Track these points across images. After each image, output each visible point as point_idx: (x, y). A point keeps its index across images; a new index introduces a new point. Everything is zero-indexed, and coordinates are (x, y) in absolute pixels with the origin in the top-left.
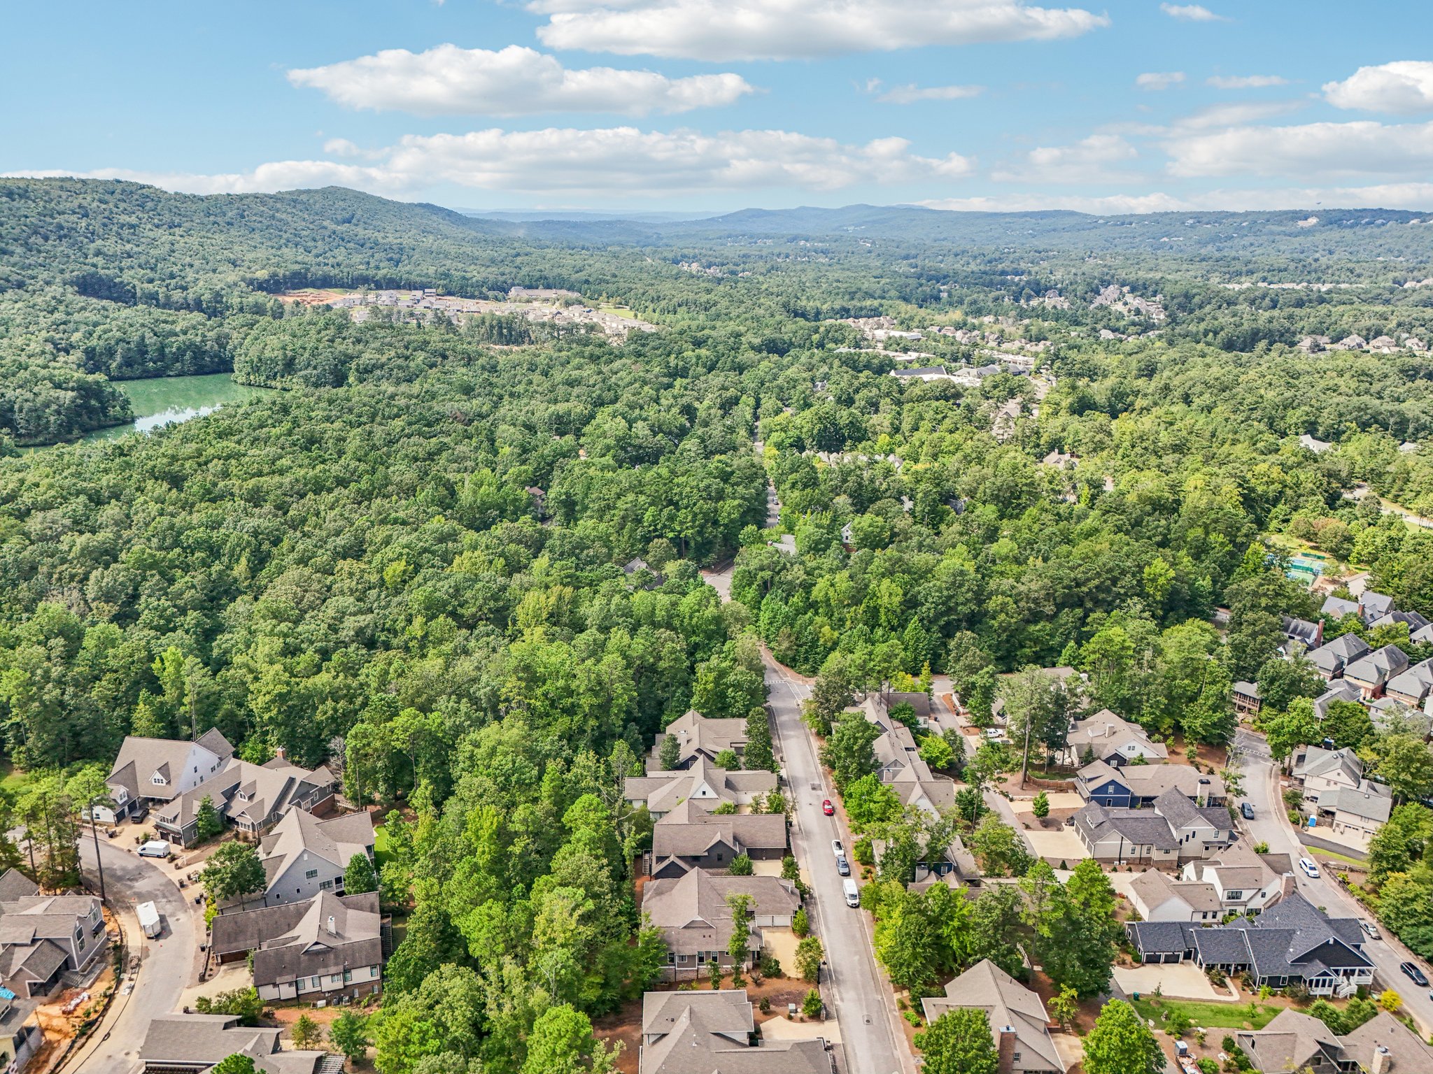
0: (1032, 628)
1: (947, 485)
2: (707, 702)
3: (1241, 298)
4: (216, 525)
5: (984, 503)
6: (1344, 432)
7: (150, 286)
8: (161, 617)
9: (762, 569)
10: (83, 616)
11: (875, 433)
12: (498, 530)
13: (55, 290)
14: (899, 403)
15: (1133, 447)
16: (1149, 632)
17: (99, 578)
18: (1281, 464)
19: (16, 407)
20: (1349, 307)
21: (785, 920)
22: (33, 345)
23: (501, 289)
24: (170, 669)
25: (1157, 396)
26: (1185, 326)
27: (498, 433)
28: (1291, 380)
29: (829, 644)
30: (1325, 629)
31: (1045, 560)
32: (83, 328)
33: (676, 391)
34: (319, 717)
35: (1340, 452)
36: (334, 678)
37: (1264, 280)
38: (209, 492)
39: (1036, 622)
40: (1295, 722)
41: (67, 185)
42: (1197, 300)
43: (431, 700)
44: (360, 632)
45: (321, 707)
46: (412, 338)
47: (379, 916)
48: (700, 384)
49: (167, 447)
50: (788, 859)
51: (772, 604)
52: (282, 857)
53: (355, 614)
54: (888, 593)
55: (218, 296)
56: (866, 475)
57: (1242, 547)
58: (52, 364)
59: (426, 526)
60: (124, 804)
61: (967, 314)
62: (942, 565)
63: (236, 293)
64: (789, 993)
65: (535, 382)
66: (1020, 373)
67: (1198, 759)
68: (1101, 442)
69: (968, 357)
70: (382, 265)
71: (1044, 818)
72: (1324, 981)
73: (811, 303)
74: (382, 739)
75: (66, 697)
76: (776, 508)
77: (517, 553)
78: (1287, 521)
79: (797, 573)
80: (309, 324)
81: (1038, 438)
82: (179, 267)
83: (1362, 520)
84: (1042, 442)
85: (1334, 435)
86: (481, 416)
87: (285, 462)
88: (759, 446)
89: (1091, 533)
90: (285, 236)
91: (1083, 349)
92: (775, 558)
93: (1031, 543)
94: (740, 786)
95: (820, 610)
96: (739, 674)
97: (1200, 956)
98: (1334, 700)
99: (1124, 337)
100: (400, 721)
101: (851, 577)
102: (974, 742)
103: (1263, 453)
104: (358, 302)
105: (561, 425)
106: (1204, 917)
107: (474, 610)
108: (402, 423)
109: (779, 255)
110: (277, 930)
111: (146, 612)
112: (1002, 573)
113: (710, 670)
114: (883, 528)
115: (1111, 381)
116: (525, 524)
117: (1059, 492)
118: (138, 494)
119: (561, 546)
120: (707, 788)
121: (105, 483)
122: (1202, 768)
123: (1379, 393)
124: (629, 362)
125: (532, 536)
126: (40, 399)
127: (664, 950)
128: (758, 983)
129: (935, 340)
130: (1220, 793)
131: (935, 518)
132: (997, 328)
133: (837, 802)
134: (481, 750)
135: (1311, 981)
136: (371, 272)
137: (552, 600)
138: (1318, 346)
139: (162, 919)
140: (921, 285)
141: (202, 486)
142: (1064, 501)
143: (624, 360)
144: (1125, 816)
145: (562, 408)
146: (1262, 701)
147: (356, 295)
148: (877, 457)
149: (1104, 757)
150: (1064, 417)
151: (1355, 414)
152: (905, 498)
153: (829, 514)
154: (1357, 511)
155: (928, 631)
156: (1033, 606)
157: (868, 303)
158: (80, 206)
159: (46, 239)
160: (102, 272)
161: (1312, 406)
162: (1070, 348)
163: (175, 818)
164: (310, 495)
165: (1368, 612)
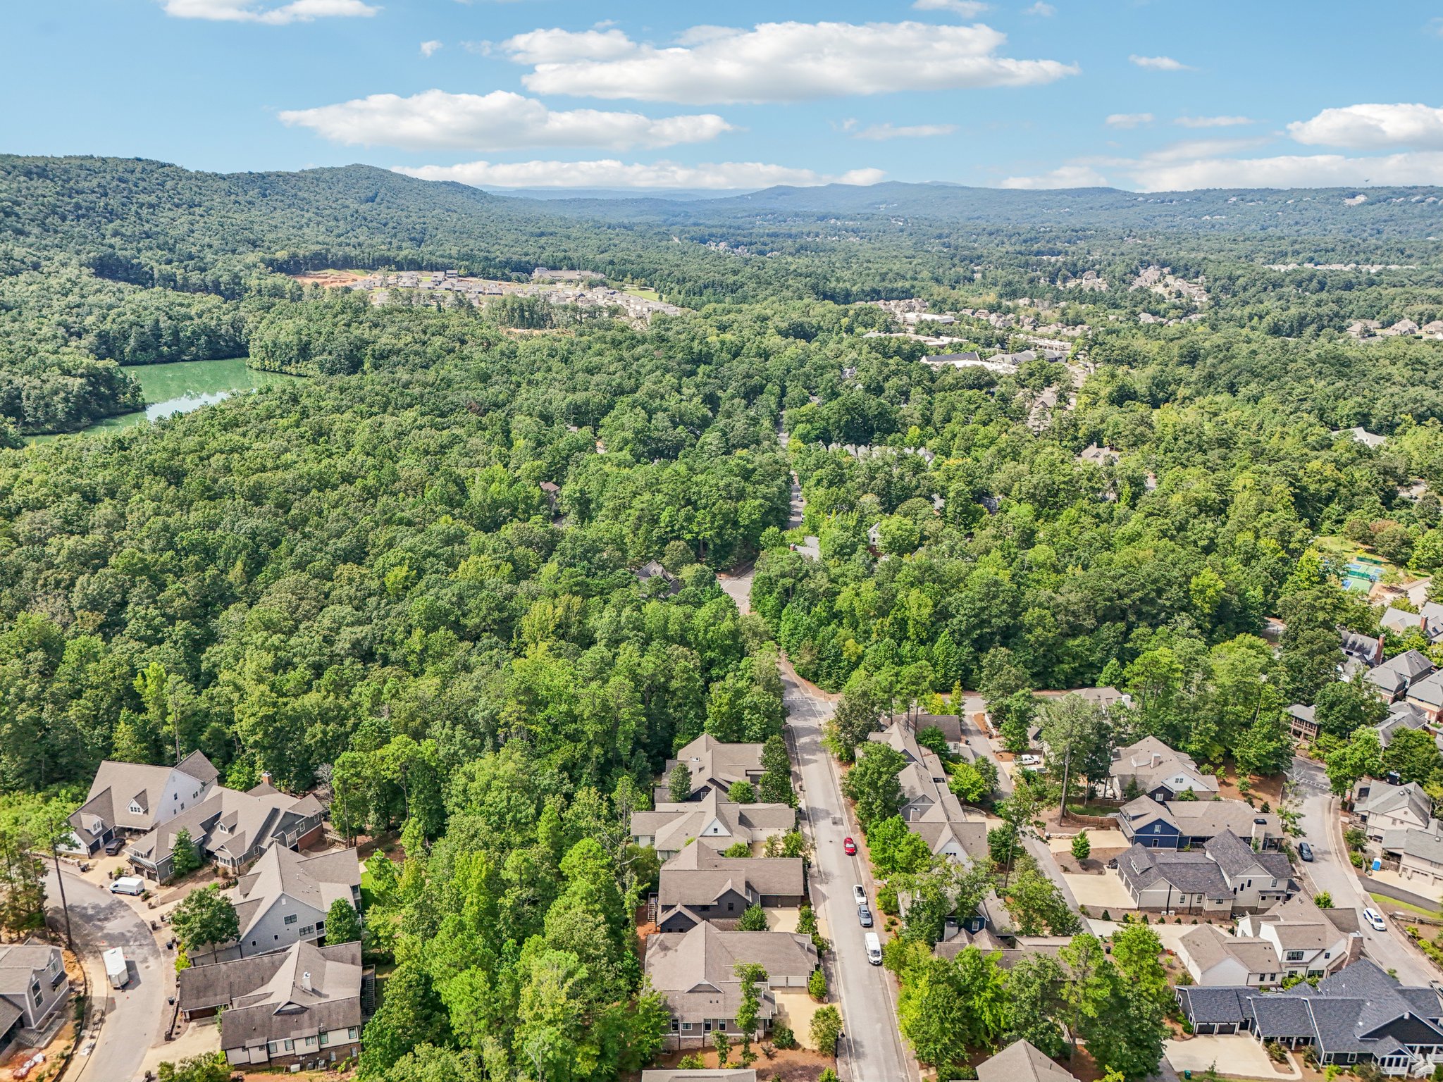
0: (1071, 643)
1: (980, 483)
2: (721, 725)
3: (1287, 280)
4: (212, 525)
5: (1019, 501)
6: (1398, 425)
7: (168, 267)
8: (148, 627)
9: (783, 576)
10: (65, 626)
11: (905, 425)
12: (508, 531)
13: (71, 272)
14: (930, 392)
15: (1176, 439)
16: (1197, 652)
17: (87, 584)
18: (1335, 461)
19: (24, 395)
20: (1400, 290)
21: (802, 980)
22: (45, 329)
23: (523, 270)
24: (152, 687)
25: (1200, 385)
26: (1229, 309)
27: (514, 423)
28: (1342, 369)
29: (854, 659)
30: (1385, 645)
31: (1085, 567)
32: (96, 312)
33: (698, 379)
34: (307, 740)
35: (1394, 448)
36: (325, 698)
37: (1311, 260)
38: (209, 489)
39: (1075, 636)
40: (1358, 754)
41: (87, 164)
42: (1241, 281)
43: (426, 724)
44: (356, 644)
45: (309, 729)
46: (431, 322)
47: (360, 968)
48: (724, 371)
49: (168, 441)
50: (805, 908)
51: (793, 613)
52: (259, 900)
53: (352, 624)
54: (918, 605)
55: (236, 278)
56: (896, 472)
57: (1295, 553)
58: (64, 349)
59: (433, 527)
60: (98, 835)
61: (1001, 296)
62: (975, 573)
63: (254, 275)
64: (804, 1068)
65: (554, 369)
66: (1056, 360)
67: (1251, 791)
68: (1142, 435)
69: (1002, 342)
70: (404, 245)
71: (1085, 860)
72: (1398, 1060)
73: (841, 285)
74: (372, 766)
75: (44, 715)
76: (801, 506)
77: (526, 556)
78: (1340, 522)
79: (820, 582)
80: (326, 307)
81: (1077, 430)
82: (198, 247)
83: (1421, 522)
84: (1080, 435)
85: (1388, 428)
86: (497, 406)
87: (288, 457)
88: (785, 440)
89: (1132, 539)
90: (307, 215)
91: (1122, 334)
92: (797, 565)
93: (1070, 550)
94: (754, 822)
95: (845, 621)
96: (756, 695)
97: (1258, 1027)
98: (1399, 727)
99: (1164, 320)
100: (390, 749)
101: (879, 585)
102: (1008, 769)
103: (1314, 449)
104: (378, 283)
105: (580, 416)
106: (1262, 979)
107: (477, 620)
108: (414, 414)
109: (808, 235)
110: (250, 985)
111: (133, 621)
112: (1038, 582)
113: (725, 690)
114: (912, 532)
115: (1152, 370)
116: (536, 526)
117: (1099, 490)
118: (134, 492)
119: (572, 549)
120: (718, 825)
121: (100, 479)
122: (1255, 801)
123: (1434, 382)
124: (652, 347)
125: (543, 537)
126: (48, 386)
127: (667, 1018)
128: (770, 1056)
129: (968, 324)
130: (1277, 834)
131: (968, 517)
132: (1032, 311)
133: (859, 839)
134: (475, 784)
135: (1383, 1060)
136: (392, 254)
137: (560, 611)
138: (1368, 331)
139: (130, 966)
140: (954, 266)
141: (202, 483)
142: (1104, 499)
143: (646, 346)
144: (1174, 861)
145: (579, 397)
146: (1319, 726)
147: (378, 276)
148: (906, 450)
149: (1148, 791)
150: (1103, 408)
151: (1411, 405)
152: (936, 496)
153: (856, 515)
154: (1414, 511)
155: (959, 644)
156: (1071, 619)
157: (899, 284)
158: (99, 186)
159: (64, 219)
160: (119, 253)
161: (1364, 397)
162: (1109, 332)
163: (149, 853)
164: (314, 492)
165: (1431, 626)
